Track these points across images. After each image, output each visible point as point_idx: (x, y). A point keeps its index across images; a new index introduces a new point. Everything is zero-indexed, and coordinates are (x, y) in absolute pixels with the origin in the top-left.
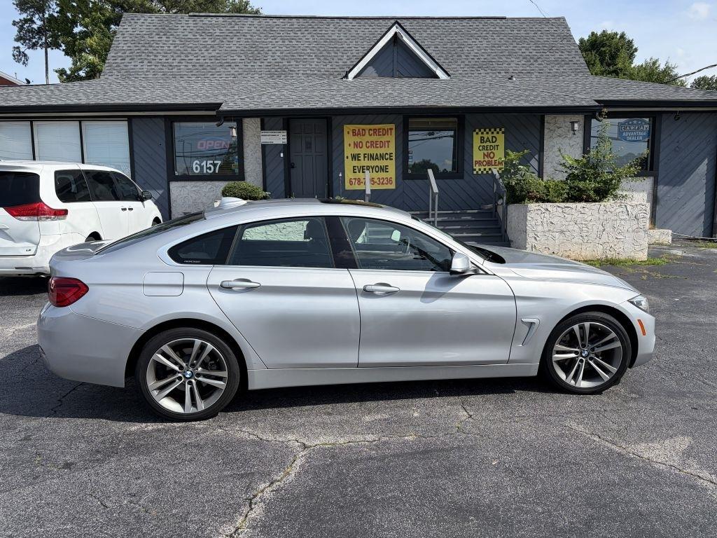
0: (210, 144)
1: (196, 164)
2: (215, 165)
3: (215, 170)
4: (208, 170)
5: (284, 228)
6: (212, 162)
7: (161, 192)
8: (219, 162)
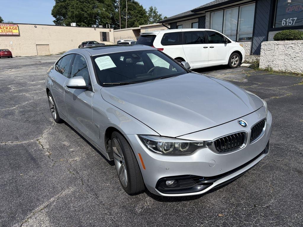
0: (293, 8)
1: (284, 21)
2: (293, 20)
3: (293, 23)
4: (289, 24)
5: (295, 58)
6: (292, 19)
7: (264, 37)
8: (296, 18)
